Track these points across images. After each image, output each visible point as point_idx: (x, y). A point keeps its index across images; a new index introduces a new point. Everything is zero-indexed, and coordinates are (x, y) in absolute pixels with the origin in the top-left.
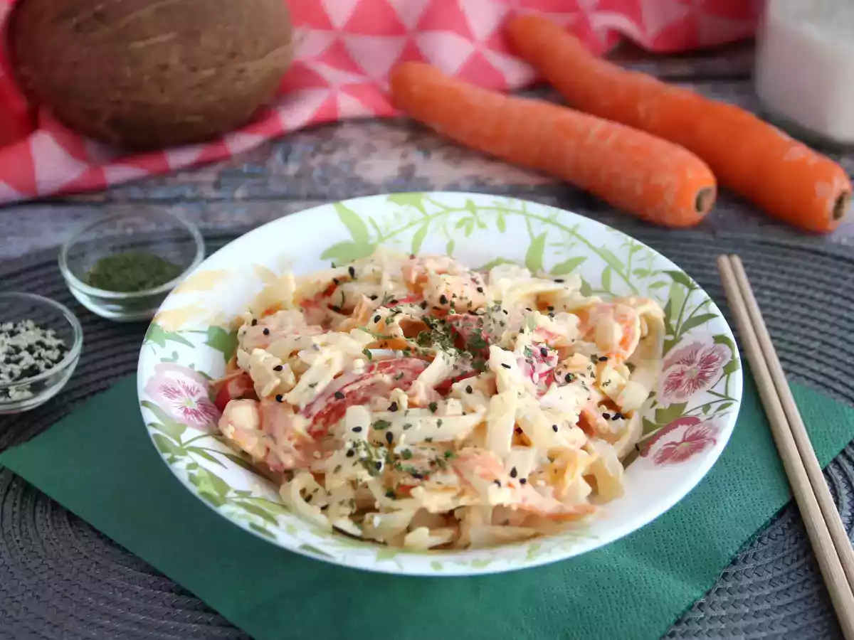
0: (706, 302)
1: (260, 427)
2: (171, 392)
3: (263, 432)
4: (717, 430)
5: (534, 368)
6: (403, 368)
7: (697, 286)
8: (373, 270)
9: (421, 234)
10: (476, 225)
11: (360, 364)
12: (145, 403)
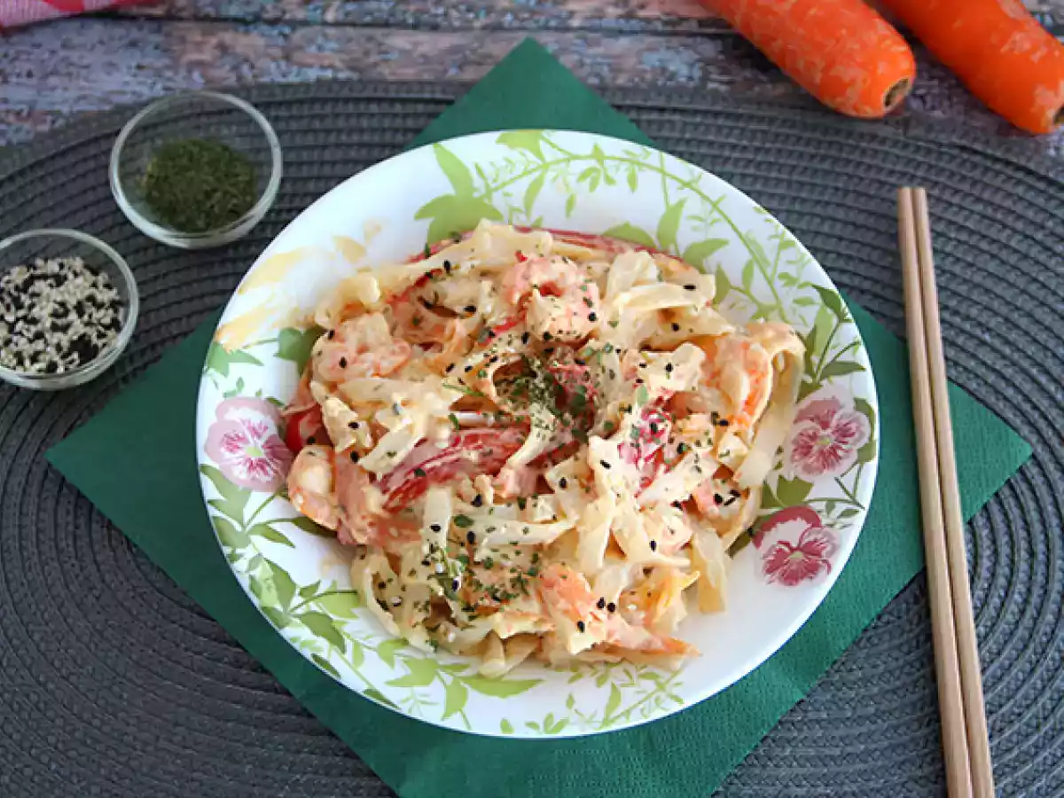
0: (855, 344)
1: (332, 489)
2: (233, 442)
3: (335, 501)
4: (835, 549)
5: (639, 451)
6: (491, 445)
7: (849, 316)
8: (473, 267)
9: (536, 186)
10: (602, 182)
11: (445, 433)
12: (204, 468)
